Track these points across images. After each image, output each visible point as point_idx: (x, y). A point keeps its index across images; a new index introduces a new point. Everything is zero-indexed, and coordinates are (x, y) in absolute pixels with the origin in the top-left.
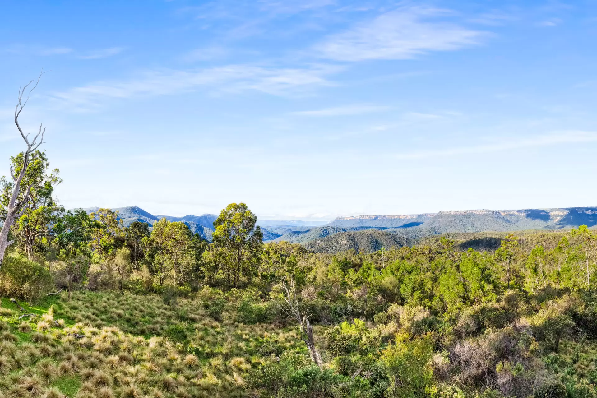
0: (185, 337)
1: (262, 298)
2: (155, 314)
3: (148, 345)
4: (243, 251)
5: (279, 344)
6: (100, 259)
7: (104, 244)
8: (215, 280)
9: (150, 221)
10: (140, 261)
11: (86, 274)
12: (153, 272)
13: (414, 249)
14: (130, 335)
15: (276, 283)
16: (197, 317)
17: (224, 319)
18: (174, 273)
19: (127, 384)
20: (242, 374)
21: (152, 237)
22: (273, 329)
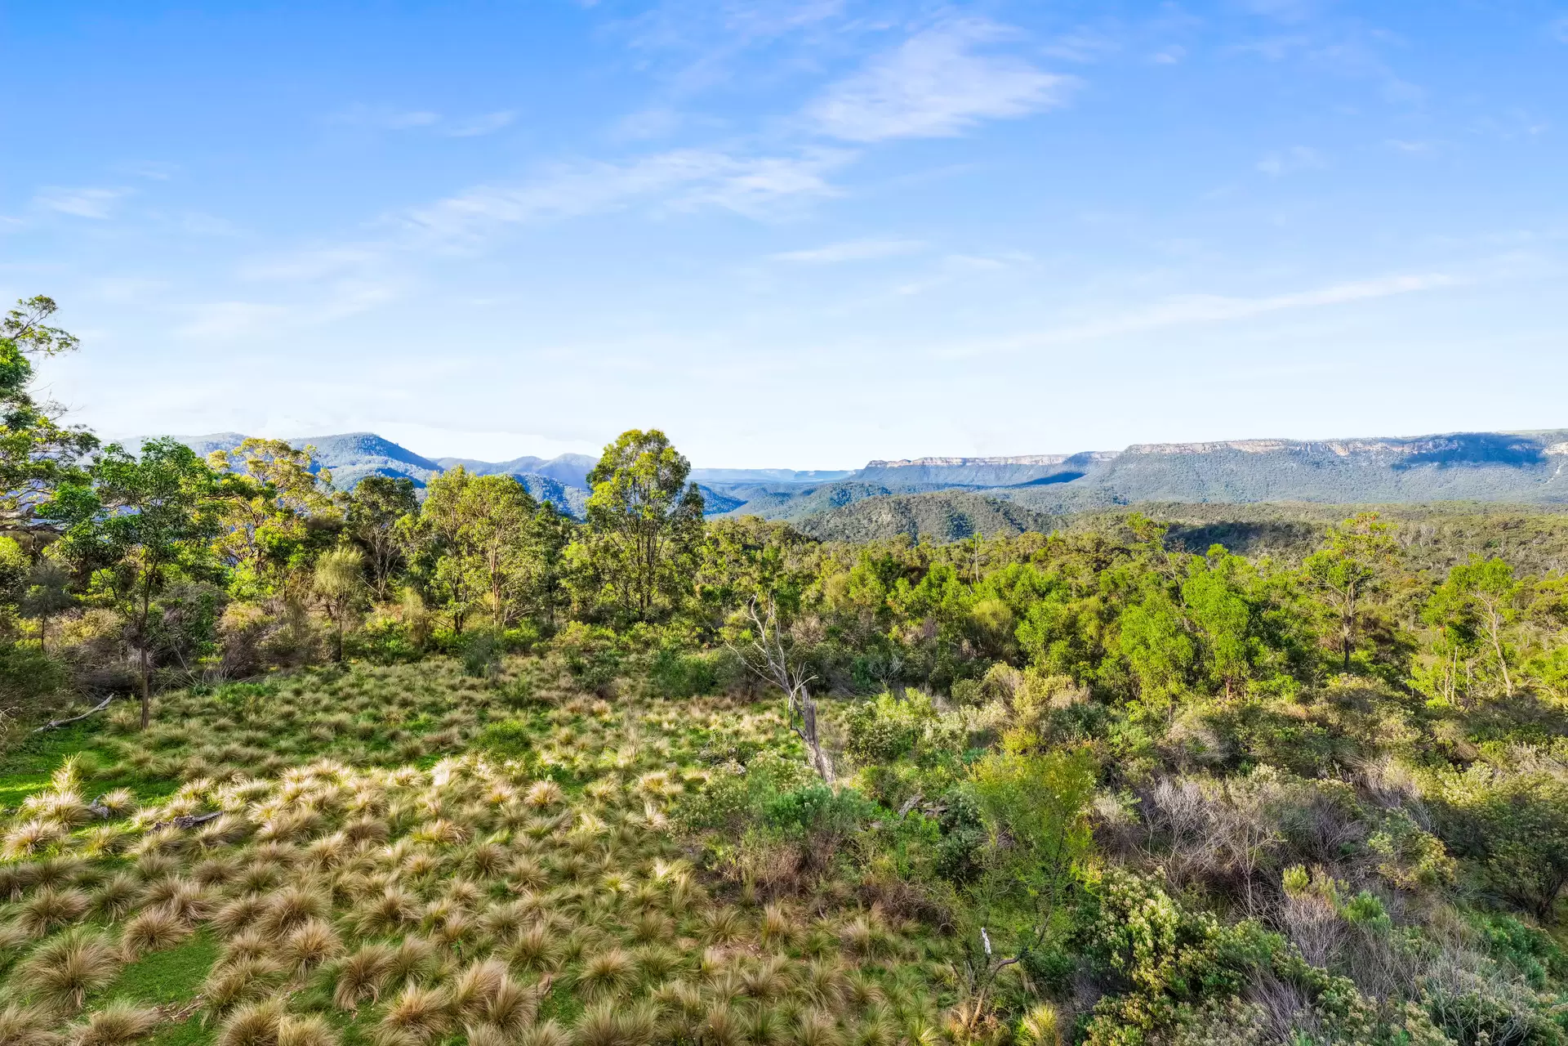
0: (527, 744)
1: (703, 641)
2: (444, 705)
3: (429, 782)
4: (659, 538)
5: (742, 739)
6: (261, 585)
7: (270, 543)
8: (596, 607)
9: (419, 474)
10: (395, 577)
11: (212, 634)
12: (432, 601)
13: (1055, 540)
14: (376, 772)
15: (735, 608)
16: (555, 694)
17: (620, 692)
18: (491, 599)
19: (375, 891)
20: (663, 805)
21: (425, 516)
22: (729, 708)
